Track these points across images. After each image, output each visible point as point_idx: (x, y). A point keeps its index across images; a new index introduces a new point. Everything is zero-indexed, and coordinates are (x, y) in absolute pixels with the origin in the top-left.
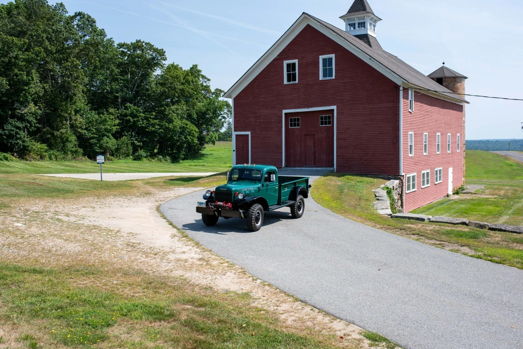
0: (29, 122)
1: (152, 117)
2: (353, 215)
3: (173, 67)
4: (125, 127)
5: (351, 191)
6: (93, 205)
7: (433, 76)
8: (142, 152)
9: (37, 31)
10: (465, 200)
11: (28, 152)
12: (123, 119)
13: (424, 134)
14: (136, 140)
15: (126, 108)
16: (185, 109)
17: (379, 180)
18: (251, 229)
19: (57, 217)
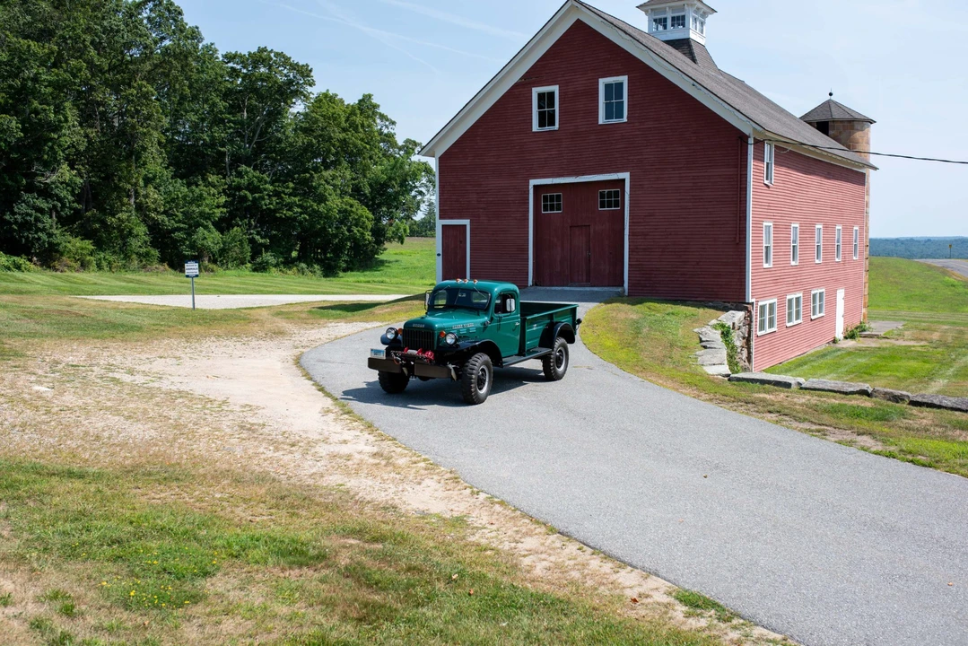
0: (60, 199)
1: (287, 191)
2: (659, 376)
3: (328, 99)
4: (237, 209)
5: (655, 330)
6: (178, 354)
7: (810, 119)
8: (268, 257)
9: (74, 29)
10: (867, 349)
11: (58, 255)
12: (235, 195)
13: (793, 225)
14: (257, 234)
15: (240, 175)
16: (349, 177)
17: (707, 310)
18: (469, 399)
19: (111, 375)
